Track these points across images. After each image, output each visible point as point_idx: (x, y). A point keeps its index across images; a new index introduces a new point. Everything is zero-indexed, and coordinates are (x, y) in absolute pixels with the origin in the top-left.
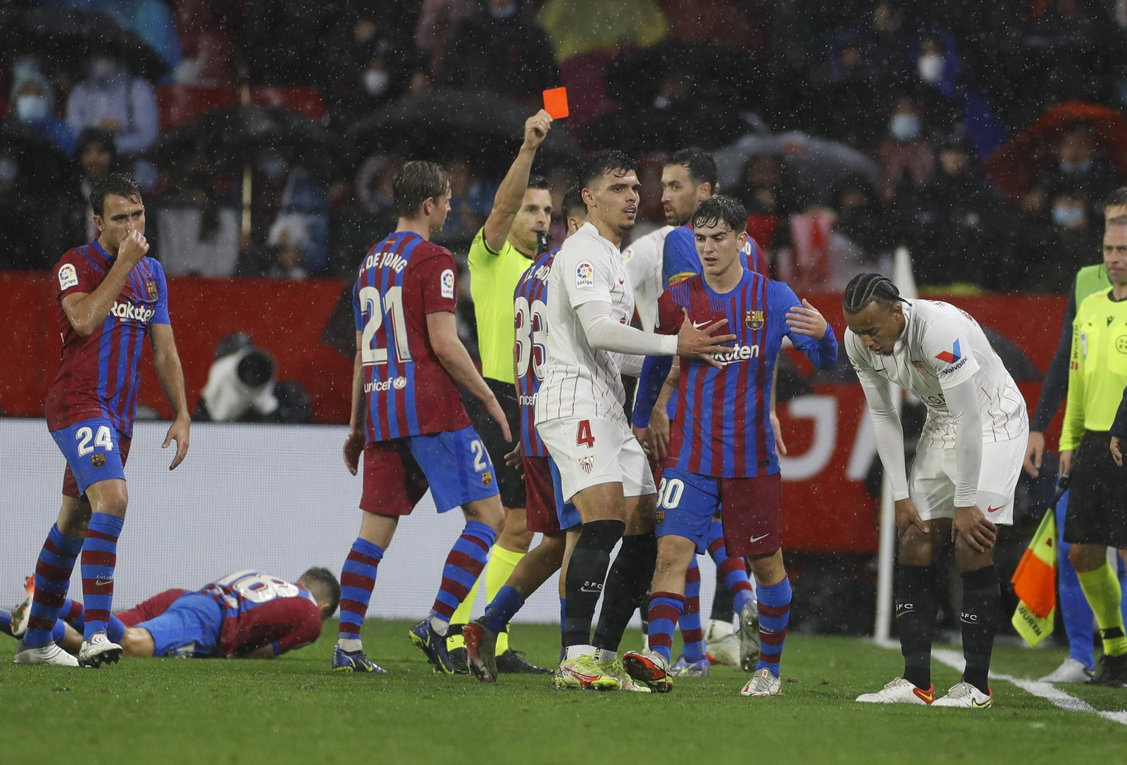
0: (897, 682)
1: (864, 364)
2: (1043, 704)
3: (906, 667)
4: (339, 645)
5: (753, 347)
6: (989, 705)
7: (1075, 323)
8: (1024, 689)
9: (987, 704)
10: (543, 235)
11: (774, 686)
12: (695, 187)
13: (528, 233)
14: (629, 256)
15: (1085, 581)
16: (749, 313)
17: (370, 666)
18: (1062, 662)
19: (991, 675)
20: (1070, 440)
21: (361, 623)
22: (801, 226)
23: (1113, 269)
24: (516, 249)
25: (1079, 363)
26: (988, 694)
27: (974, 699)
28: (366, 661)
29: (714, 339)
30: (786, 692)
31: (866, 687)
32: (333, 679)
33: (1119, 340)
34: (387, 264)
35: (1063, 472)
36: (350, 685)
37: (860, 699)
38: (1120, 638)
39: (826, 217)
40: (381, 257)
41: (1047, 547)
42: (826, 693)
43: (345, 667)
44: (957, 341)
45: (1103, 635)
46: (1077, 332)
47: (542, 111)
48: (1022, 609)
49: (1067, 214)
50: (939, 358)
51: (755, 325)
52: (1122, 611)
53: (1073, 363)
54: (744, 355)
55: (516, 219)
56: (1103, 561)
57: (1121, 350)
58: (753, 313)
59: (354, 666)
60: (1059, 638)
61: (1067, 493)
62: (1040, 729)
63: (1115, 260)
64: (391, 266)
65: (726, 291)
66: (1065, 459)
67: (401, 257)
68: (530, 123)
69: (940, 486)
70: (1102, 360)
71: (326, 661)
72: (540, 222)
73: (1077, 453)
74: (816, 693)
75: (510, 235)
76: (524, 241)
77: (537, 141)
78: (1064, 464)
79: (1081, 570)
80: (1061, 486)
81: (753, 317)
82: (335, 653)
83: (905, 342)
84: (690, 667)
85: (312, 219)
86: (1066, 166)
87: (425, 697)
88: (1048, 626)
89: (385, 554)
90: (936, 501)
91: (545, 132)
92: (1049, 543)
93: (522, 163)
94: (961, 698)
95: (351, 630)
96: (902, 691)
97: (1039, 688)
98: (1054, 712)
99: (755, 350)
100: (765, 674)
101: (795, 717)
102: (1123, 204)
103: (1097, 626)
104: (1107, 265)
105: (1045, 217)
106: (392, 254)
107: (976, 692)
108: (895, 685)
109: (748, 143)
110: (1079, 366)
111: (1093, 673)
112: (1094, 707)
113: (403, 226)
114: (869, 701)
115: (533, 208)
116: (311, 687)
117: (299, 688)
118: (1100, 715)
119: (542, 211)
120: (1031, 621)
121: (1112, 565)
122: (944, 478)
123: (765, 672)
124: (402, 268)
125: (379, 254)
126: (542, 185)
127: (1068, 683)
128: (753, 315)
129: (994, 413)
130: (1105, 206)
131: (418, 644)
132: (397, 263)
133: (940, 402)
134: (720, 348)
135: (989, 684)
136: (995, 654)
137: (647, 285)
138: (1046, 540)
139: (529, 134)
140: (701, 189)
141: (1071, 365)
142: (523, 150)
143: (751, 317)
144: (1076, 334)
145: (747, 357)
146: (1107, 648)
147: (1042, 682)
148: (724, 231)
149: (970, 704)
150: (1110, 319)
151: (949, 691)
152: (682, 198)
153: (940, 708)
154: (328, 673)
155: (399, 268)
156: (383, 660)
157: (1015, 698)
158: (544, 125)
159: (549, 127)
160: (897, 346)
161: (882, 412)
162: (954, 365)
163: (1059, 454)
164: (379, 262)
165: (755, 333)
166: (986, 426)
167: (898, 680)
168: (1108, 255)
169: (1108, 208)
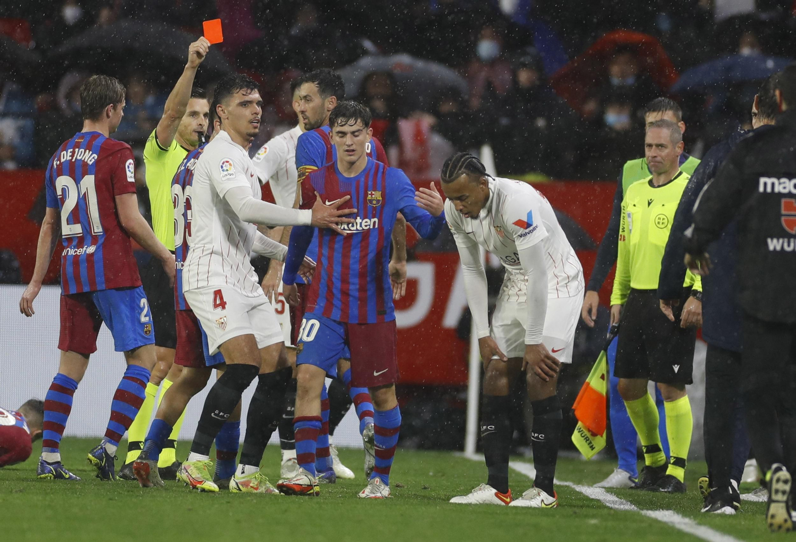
0: (482, 487)
1: (459, 228)
2: (597, 505)
3: (489, 476)
4: (42, 457)
5: (373, 220)
6: (554, 505)
7: (623, 204)
8: (582, 493)
9: (553, 504)
10: (203, 135)
11: (385, 491)
12: (324, 100)
13: (191, 134)
14: (265, 152)
15: (631, 408)
16: (370, 193)
17: (67, 474)
18: (612, 471)
19: (555, 481)
20: (619, 297)
21: (60, 440)
22: (406, 127)
23: (652, 162)
24: (181, 146)
25: (626, 236)
26: (554, 497)
27: (543, 501)
28: (64, 469)
29: (340, 212)
30: (395, 495)
31: (458, 491)
32: (38, 485)
33: (657, 218)
34: (79, 158)
35: (613, 322)
36: (51, 489)
37: (453, 500)
38: (657, 453)
39: (427, 121)
40: (73, 153)
41: (601, 380)
42: (425, 497)
43: (47, 474)
44: (531, 212)
45: (645, 450)
46: (624, 211)
47: (202, 37)
48: (580, 429)
49: (616, 118)
50: (516, 225)
51: (374, 202)
52: (659, 431)
53: (621, 236)
54: (366, 226)
55: (182, 122)
56: (645, 392)
57: (658, 225)
58: (373, 193)
59: (54, 473)
60: (610, 453)
61: (616, 338)
62: (595, 525)
63: (655, 155)
64: (83, 159)
65: (352, 176)
66: (615, 311)
67: (91, 152)
68: (193, 47)
69: (515, 331)
70: (644, 233)
71: (32, 470)
72: (200, 125)
73: (624, 306)
74: (418, 496)
75: (177, 135)
76: (188, 140)
77: (198, 61)
78: (614, 314)
79: (627, 399)
80: (612, 333)
81: (373, 196)
82: (40, 464)
83: (489, 211)
84: (320, 476)
85: (21, 122)
86: (616, 81)
87: (111, 499)
88: (601, 442)
89: (79, 386)
90: (511, 344)
91: (204, 54)
92: (603, 377)
93: (186, 78)
94: (533, 500)
95: (52, 446)
96: (486, 494)
97: (593, 492)
98: (606, 511)
99: (375, 223)
100: (377, 482)
101: (402, 515)
102: (659, 111)
103: (641, 444)
104: (648, 159)
105: (599, 121)
106: (83, 150)
107: (544, 495)
108: (480, 489)
109: (366, 62)
110: (626, 238)
111: (637, 481)
112: (637, 507)
113: (88, 127)
114: (460, 502)
115: (194, 114)
116: (21, 491)
117: (11, 492)
118: (642, 514)
119: (202, 116)
120: (587, 439)
121: (651, 394)
122: (517, 324)
123: (377, 480)
124: (93, 160)
125: (72, 150)
126: (202, 96)
127: (617, 488)
128: (374, 194)
129: (559, 274)
130: (645, 113)
131: (96, 465)
132: (90, 157)
133: (515, 261)
134: (344, 219)
135: (555, 489)
136: (559, 466)
137: (280, 174)
138: (601, 375)
139: (192, 56)
140: (328, 101)
141: (620, 237)
142: (187, 68)
143: (372, 196)
144: (624, 213)
145: (368, 227)
146: (648, 461)
147: (596, 487)
148: (361, 128)
149: (540, 505)
150: (650, 202)
151: (523, 494)
152: (313, 109)
153: (516, 507)
154: (33, 480)
155: (90, 161)
156: (77, 470)
157: (575, 500)
158: (204, 49)
159: (208, 50)
160: (483, 213)
161: (470, 267)
162: (527, 231)
163: (610, 307)
164: (72, 156)
165: (375, 209)
166: (551, 284)
167: (483, 485)
168: (650, 151)
169: (648, 114)
